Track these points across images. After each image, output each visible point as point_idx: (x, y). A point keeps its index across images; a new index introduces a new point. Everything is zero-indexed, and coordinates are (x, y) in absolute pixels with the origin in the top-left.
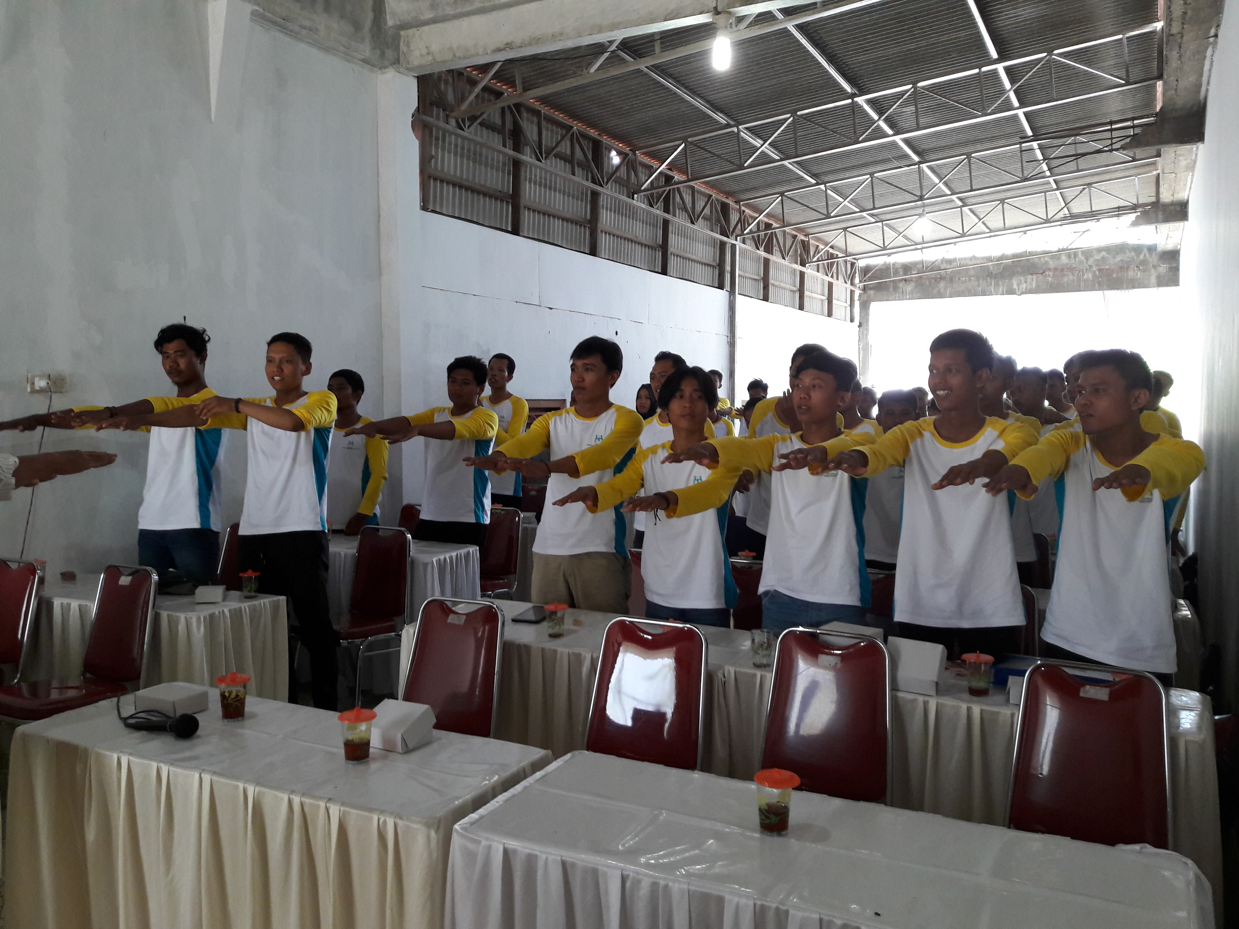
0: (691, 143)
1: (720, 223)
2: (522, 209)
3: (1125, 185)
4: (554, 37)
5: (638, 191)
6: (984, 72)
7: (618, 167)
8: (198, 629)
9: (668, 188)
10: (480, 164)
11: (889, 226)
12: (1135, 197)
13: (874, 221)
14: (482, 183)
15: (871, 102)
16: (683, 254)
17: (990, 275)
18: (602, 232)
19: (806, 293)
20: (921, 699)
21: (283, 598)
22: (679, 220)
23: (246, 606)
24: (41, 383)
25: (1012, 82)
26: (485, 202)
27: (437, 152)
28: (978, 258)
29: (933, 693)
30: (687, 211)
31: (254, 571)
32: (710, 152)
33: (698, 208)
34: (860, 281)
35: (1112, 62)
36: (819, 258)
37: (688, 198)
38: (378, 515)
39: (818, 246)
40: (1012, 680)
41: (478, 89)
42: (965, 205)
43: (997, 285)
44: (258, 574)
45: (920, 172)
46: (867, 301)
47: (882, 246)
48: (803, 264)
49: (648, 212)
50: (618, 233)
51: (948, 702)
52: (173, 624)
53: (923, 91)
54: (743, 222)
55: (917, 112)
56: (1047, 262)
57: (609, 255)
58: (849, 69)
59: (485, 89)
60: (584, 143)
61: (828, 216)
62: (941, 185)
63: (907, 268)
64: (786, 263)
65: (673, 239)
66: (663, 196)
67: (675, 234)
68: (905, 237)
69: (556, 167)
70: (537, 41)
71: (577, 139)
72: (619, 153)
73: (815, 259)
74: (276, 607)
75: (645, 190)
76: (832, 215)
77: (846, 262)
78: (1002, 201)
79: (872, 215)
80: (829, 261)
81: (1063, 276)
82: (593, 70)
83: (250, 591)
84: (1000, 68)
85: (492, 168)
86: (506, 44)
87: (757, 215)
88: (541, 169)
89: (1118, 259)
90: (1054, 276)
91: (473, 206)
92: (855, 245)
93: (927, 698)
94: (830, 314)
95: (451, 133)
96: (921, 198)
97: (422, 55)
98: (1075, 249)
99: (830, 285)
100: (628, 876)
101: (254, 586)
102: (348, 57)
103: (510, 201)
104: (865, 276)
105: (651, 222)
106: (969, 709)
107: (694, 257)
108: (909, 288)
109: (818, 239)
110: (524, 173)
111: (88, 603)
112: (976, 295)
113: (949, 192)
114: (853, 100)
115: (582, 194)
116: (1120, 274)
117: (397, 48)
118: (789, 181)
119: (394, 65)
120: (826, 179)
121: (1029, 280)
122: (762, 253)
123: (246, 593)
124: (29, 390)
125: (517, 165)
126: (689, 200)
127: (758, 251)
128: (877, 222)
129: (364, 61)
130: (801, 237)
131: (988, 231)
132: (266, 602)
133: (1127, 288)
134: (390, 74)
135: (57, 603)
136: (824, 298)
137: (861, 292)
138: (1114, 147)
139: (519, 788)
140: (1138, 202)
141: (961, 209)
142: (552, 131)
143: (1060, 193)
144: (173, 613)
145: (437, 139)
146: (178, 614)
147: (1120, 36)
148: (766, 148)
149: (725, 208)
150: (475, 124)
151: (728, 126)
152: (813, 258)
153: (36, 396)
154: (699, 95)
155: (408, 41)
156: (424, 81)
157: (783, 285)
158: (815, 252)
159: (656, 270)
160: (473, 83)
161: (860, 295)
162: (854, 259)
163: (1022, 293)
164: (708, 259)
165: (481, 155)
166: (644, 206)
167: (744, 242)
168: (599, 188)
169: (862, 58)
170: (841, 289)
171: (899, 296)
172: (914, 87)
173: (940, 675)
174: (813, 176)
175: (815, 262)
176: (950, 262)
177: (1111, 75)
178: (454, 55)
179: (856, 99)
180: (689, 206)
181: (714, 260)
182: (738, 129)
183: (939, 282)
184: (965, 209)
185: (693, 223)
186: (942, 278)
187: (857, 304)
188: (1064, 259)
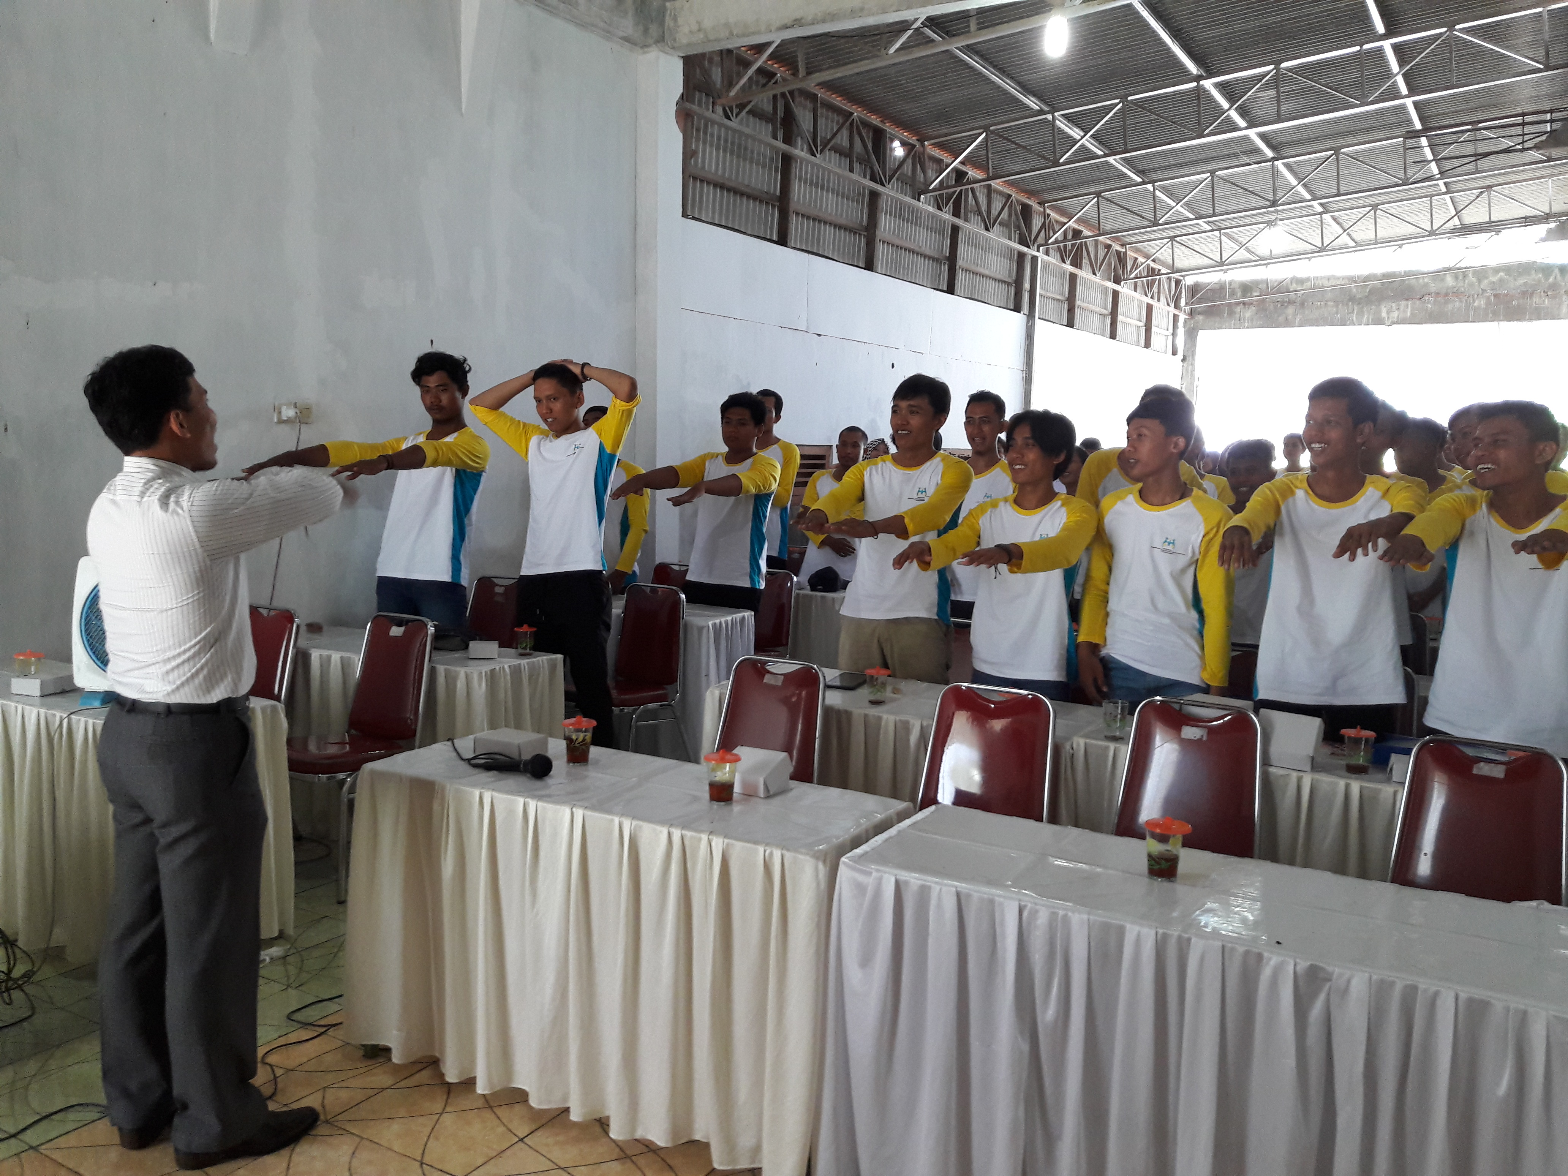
0: (993, 132)
1: (1019, 230)
2: (791, 213)
3: (1536, 188)
4: (854, 13)
5: (925, 191)
6: (1365, 50)
7: (903, 162)
8: (480, 685)
9: (959, 189)
10: (745, 160)
11: (1228, 236)
12: (1548, 204)
13: (1211, 228)
14: (746, 182)
15: (1220, 85)
16: (973, 268)
17: (1352, 299)
18: (880, 241)
19: (1120, 318)
20: (1294, 775)
21: (560, 657)
22: (971, 227)
23: (524, 662)
24: (289, 413)
25: (1401, 63)
26: (748, 205)
27: (697, 146)
28: (1338, 278)
29: (1308, 768)
30: (980, 213)
31: (530, 626)
32: (1013, 142)
33: (994, 213)
34: (1186, 303)
35: (1528, 39)
36: (1137, 274)
37: (982, 199)
38: (638, 572)
39: (1136, 259)
40: (1394, 758)
41: (751, 71)
42: (1326, 212)
43: (1361, 313)
44: (534, 629)
45: (1274, 171)
46: (1193, 329)
47: (1219, 261)
48: (1117, 281)
49: (934, 216)
50: (897, 242)
51: (1325, 779)
52: (451, 680)
53: (1285, 72)
54: (1047, 227)
55: (1278, 97)
56: (1426, 285)
57: (886, 270)
58: (1198, 46)
59: (760, 71)
60: (864, 132)
61: (1156, 224)
62: (1300, 188)
63: (1246, 288)
64: (1097, 279)
65: (963, 250)
66: (955, 196)
67: (965, 243)
68: (1249, 251)
69: (830, 161)
70: (833, 17)
71: (855, 128)
72: (903, 144)
73: (1133, 276)
74: (553, 667)
75: (934, 190)
76: (1161, 222)
77: (1169, 279)
78: (1375, 207)
79: (1208, 223)
80: (1150, 278)
81: (1447, 302)
82: (892, 51)
83: (525, 648)
84: (1387, 45)
85: (758, 164)
86: (796, 20)
87: (1065, 220)
88: (814, 165)
89: (1521, 281)
90: (1435, 301)
91: (734, 211)
92: (1184, 258)
93: (1301, 774)
94: (1147, 345)
95: (714, 123)
96: (1274, 204)
97: (691, 32)
98: (1465, 268)
99: (1150, 308)
100: (1025, 906)
101: (529, 642)
102: (608, 34)
103: (777, 204)
104: (1192, 298)
105: (937, 228)
106: (1347, 786)
107: (986, 272)
108: (1249, 313)
109: (1137, 250)
110: (795, 170)
111: (352, 656)
112: (1332, 324)
113: (1308, 197)
114: (1198, 83)
115: (858, 194)
116: (1521, 301)
117: (662, 23)
118: (1108, 179)
119: (658, 44)
120: (1155, 176)
121: (1402, 308)
122: (1069, 267)
123: (520, 651)
124: (276, 420)
125: (787, 160)
126: (983, 202)
127: (1064, 265)
128: (1213, 230)
129: (626, 39)
130: (1117, 247)
131: (1354, 244)
132: (543, 659)
133: (1530, 319)
134: (654, 54)
135: (315, 655)
136: (1142, 324)
137: (1187, 317)
138: (1527, 145)
139: (893, 831)
140: (1551, 211)
141: (1321, 217)
142: (827, 118)
143: (1451, 197)
144: (452, 668)
145: (698, 130)
146: (458, 669)
147: (1540, 9)
148: (1087, 142)
149: (1026, 211)
150: (744, 113)
151: (1041, 112)
152: (1130, 275)
153: (283, 425)
154: (1009, 76)
155: (675, 15)
156: (691, 63)
157: (1091, 307)
158: (1132, 269)
159: (941, 288)
160: (747, 64)
161: (1185, 321)
162: (1182, 276)
163: (1393, 323)
164: (1003, 274)
165: (746, 149)
166: (930, 209)
167: (1047, 253)
168: (879, 188)
169: (1212, 33)
170: (1163, 311)
171: (1234, 324)
172: (1277, 68)
173: (1316, 749)
174: (1139, 172)
175: (1132, 279)
176: (1301, 281)
177: (1527, 57)
178: (731, 33)
179: (1202, 82)
180: (984, 208)
181: (1010, 276)
182: (1053, 117)
183: (1286, 307)
184: (1327, 217)
185: (987, 229)
186: (1291, 302)
187: (1181, 331)
188: (1450, 281)
